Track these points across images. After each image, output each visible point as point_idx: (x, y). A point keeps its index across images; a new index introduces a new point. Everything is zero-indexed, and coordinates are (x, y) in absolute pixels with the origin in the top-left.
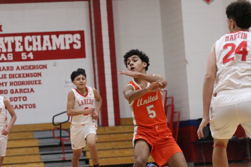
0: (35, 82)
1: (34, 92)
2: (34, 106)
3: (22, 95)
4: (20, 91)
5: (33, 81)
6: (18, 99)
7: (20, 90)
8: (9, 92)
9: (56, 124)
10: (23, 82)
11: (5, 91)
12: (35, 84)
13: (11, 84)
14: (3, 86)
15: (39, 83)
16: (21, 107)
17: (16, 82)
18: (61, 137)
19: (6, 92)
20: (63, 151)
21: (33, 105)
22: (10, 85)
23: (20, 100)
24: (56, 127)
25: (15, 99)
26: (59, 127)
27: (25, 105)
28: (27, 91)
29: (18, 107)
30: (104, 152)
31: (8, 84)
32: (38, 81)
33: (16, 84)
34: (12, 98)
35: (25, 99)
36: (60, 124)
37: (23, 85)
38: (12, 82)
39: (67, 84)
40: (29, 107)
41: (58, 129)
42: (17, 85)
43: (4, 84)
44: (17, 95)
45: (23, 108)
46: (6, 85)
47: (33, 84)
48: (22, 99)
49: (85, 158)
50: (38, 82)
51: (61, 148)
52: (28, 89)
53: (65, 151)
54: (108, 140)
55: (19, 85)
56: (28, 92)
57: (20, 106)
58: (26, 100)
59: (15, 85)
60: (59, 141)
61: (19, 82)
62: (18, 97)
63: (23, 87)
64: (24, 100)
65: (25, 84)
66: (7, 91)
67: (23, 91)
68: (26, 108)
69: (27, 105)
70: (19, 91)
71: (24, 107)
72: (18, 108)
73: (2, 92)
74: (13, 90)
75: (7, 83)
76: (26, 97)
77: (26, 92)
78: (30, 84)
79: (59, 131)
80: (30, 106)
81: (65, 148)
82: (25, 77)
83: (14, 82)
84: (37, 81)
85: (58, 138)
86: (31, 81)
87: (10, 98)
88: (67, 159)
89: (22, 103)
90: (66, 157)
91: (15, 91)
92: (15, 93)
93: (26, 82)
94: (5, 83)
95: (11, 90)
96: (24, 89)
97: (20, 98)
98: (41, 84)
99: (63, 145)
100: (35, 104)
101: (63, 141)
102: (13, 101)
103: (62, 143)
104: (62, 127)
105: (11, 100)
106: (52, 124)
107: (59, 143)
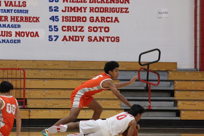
0: (121, 10)
1: (118, 22)
2: (117, 39)
3: (104, 24)
4: (102, 20)
5: (119, 8)
6: (99, 30)
7: (102, 18)
8: (88, 19)
9: (142, 64)
10: (107, 9)
11: (83, 17)
12: (121, 12)
13: (92, 10)
14: (81, 12)
15: (126, 12)
16: (102, 39)
17: (98, 8)
18: (148, 80)
19: (84, 19)
20: (150, 98)
21: (117, 37)
22: (90, 12)
23: (101, 31)
24: (142, 67)
25: (95, 29)
26: (146, 67)
27: (106, 37)
28: (110, 20)
29: (98, 39)
30: (200, 103)
31: (88, 10)
32: (125, 8)
33: (97, 10)
34: (91, 27)
35: (107, 29)
36: (148, 64)
37: (105, 12)
38: (93, 8)
39: (160, 15)
40: (112, 41)
41: (145, 70)
42: (98, 12)
43: (83, 10)
44: (98, 24)
45: (103, 40)
46: (85, 12)
47: (118, 12)
48: (103, 30)
49: (175, 108)
50: (124, 10)
51: (147, 94)
52: (112, 18)
53: (152, 98)
55: (101, 12)
56: (112, 22)
57: (100, 37)
58: (108, 31)
59: (96, 12)
60: (145, 85)
61: (101, 8)
62: (99, 27)
63: (105, 15)
64: (105, 31)
65: (108, 12)
66: (86, 18)
67: (105, 20)
68: (108, 41)
69: (110, 37)
70: (100, 19)
71: (106, 39)
72: (97, 41)
73: (80, 20)
74: (93, 17)
75: (86, 8)
76: (108, 28)
77: (109, 22)
78: (114, 12)
79: (146, 73)
80: (113, 39)
81: (152, 94)
82: (109, 3)
83: (96, 8)
84: (123, 8)
85: (144, 81)
86: (116, 8)
87: (89, 28)
88: (153, 108)
89: (103, 34)
90: (151, 106)
91: (95, 19)
92: (96, 21)
93: (110, 8)
94: (84, 8)
95: (90, 18)
96: (107, 18)
97: (101, 28)
98: (128, 12)
99: (150, 91)
100: (119, 38)
101: (150, 86)
102: (93, 31)
103: (149, 88)
104: (150, 68)
105: (90, 30)
106: (138, 63)
107: (145, 87)
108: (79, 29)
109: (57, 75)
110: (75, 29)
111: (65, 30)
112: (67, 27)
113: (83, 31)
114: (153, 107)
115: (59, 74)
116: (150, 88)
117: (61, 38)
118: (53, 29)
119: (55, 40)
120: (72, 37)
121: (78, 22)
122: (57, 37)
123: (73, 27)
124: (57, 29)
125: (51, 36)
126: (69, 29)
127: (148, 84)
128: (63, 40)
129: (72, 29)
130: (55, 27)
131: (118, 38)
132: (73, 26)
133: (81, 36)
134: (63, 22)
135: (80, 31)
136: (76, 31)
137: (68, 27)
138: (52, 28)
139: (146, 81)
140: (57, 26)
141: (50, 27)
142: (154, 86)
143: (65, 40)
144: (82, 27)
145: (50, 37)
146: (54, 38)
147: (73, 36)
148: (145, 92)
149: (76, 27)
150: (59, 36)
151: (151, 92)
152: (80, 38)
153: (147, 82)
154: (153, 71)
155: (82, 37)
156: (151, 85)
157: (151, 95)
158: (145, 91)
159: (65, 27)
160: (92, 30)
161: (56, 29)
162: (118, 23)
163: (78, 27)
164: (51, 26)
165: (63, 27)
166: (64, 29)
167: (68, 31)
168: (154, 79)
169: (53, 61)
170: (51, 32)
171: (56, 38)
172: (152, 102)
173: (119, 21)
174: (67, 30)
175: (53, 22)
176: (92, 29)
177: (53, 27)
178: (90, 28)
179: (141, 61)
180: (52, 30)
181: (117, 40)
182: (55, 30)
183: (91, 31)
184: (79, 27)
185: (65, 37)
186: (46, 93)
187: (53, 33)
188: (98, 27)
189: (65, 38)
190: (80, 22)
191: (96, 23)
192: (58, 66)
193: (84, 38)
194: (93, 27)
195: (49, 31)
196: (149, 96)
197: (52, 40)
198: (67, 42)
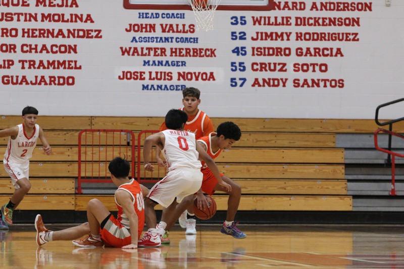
0: (347, 37)
3: (319, 60)
4: (315, 52)
5: (343, 34)
6: (311, 68)
7: (315, 49)
8: (293, 52)
9: (381, 122)
10: (323, 35)
11: (285, 49)
12: (347, 40)
13: (299, 37)
14: (282, 39)
15: (354, 40)
16: (315, 83)
17: (309, 34)
18: (390, 148)
19: (287, 52)
20: (393, 177)
21: (339, 81)
22: (297, 39)
23: (314, 71)
24: (381, 127)
25: (305, 68)
26: (387, 128)
27: (322, 80)
28: (329, 52)
29: (310, 83)
31: (293, 37)
32: (353, 34)
33: (307, 37)
34: (299, 64)
35: (324, 68)
36: (391, 123)
37: (321, 40)
38: (301, 34)
40: (331, 86)
41: (385, 132)
42: (309, 39)
43: (285, 37)
44: (309, 60)
45: (318, 85)
46: (288, 39)
47: (342, 40)
48: (317, 68)
50: (351, 37)
51: (389, 171)
52: (332, 49)
53: (397, 178)
55: (314, 40)
56: (332, 55)
57: (313, 80)
58: (326, 70)
59: (306, 40)
60: (386, 156)
61: (314, 34)
62: (311, 64)
63: (321, 45)
64: (321, 70)
65: (325, 40)
66: (289, 50)
67: (321, 53)
68: (325, 86)
69: (328, 80)
70: (312, 51)
71: (322, 84)
73: (280, 52)
74: (301, 49)
75: (290, 34)
76: (326, 66)
77: (327, 56)
78: (335, 40)
79: (387, 137)
80: (333, 83)
81: (397, 171)
82: (326, 25)
84: (349, 34)
85: (384, 150)
86: (339, 34)
87: (295, 65)
89: (318, 75)
90: (396, 189)
91: (304, 51)
92: (306, 55)
93: (329, 34)
94: (286, 33)
95: (297, 50)
96: (324, 49)
97: (314, 65)
98: (358, 40)
99: (393, 166)
100: (343, 80)
101: (393, 158)
102: (301, 71)
103: (392, 162)
104: (393, 130)
105: (297, 69)
106: (374, 121)
107: (385, 160)
108: (278, 67)
109: (244, 140)
110: (272, 67)
111: (257, 70)
112: (259, 65)
113: (286, 71)
114: (399, 191)
115: (248, 140)
116: (394, 161)
117: (250, 81)
118: (238, 68)
119: (241, 85)
120: (268, 81)
121: (277, 57)
122: (244, 80)
123: (270, 64)
124: (244, 67)
125: (235, 79)
126: (263, 67)
127: (391, 156)
128: (253, 85)
129: (267, 68)
130: (241, 64)
131: (341, 82)
132: (269, 62)
133: (282, 79)
134: (253, 57)
135: (281, 70)
136: (274, 70)
137: (261, 64)
138: (236, 67)
139: (387, 151)
140: (243, 63)
141: (233, 64)
142: (400, 158)
143: (257, 86)
144: (284, 65)
145: (233, 80)
146: (239, 83)
147: (269, 79)
148: (386, 167)
149: (275, 64)
150: (247, 79)
151: (395, 167)
152: (281, 82)
153: (389, 152)
154: (399, 134)
155: (284, 80)
156: (396, 157)
157: (396, 173)
158: (385, 166)
159: (257, 64)
160: (301, 69)
161: (242, 68)
162: (342, 57)
163: (277, 65)
164: (235, 63)
165: (253, 64)
166: (255, 67)
167: (261, 70)
168: (400, 147)
169: (238, 119)
170: (234, 72)
171: (242, 81)
172: (396, 184)
173: (343, 54)
174: (259, 69)
175: (238, 57)
176: (300, 67)
177: (237, 65)
178: (297, 66)
179: (379, 118)
180: (236, 70)
181: (341, 85)
182: (240, 70)
183: (298, 71)
184: (279, 64)
185: (256, 80)
186: (227, 170)
187: (238, 75)
188: (309, 64)
189: (256, 83)
190: (280, 56)
191: (306, 57)
192: (245, 127)
193: (288, 81)
194: (301, 64)
195: (231, 71)
196: (392, 175)
197: (236, 85)
198: (259, 88)
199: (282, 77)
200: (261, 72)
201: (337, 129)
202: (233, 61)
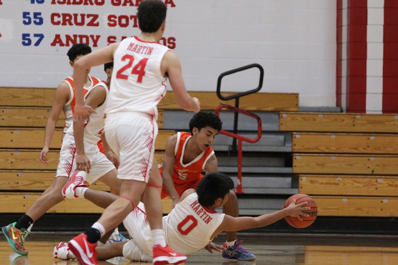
1: (173, 5)
2: (170, 43)
6: (131, 22)
9: (225, 96)
18: (236, 131)
20: (240, 169)
21: (170, 39)
23: (135, 25)
24: (224, 102)
25: (124, 21)
26: (232, 103)
30: (348, 181)
34: (115, 17)
36: (237, 97)
41: (230, 109)
44: (129, 10)
51: (234, 161)
53: (244, 170)
54: (361, 150)
60: (230, 141)
79: (232, 116)
81: (245, 161)
85: (228, 132)
87: (110, 17)
88: (246, 191)
90: (243, 186)
92: (125, 4)
99: (240, 154)
100: (174, 39)
101: (240, 143)
102: (118, 26)
103: (238, 149)
104: (240, 106)
105: (112, 23)
106: (216, 94)
107: (230, 146)
108: (87, 20)
109: (40, 118)
110: (79, 20)
111: (58, 23)
112: (61, 16)
113: (97, 25)
114: (247, 188)
115: (45, 118)
116: (241, 148)
117: (49, 39)
118: (33, 20)
119: (37, 44)
120: (73, 38)
121: (86, 6)
122: (41, 37)
123: (76, 15)
124: (41, 19)
125: (28, 35)
126: (67, 19)
127: (237, 141)
128: (53, 44)
129: (73, 21)
130: (36, 15)
131: (171, 41)
132: (76, 13)
133: (92, 37)
134: (53, 5)
135: (91, 24)
136: (82, 24)
137: (65, 15)
138: (30, 19)
139: (232, 134)
140: (40, 14)
141: (25, 15)
142: (249, 144)
143: (58, 45)
144: (96, 17)
145: (25, 36)
146: (34, 40)
147: (75, 36)
148: (230, 156)
149: (83, 16)
150: (44, 35)
151: (243, 156)
152: (90, 39)
153: (235, 135)
154: (247, 111)
155: (95, 38)
156: (244, 143)
157: (243, 163)
158: (229, 154)
159: (58, 15)
160: (117, 23)
161: (38, 21)
162: (173, 8)
163: (86, 17)
164: (28, 13)
165: (53, 15)
166: (56, 19)
167: (64, 24)
168: (249, 129)
169: (32, 90)
170: (27, 26)
171: (38, 38)
172: (244, 179)
173: (175, 3)
174: (62, 22)
175: (33, 4)
176: (117, 20)
177: (31, 16)
178: (112, 19)
179: (222, 90)
180: (29, 23)
181: (171, 45)
182: (35, 22)
183: (114, 25)
184: (89, 16)
185: (58, 36)
186: (16, 159)
187: (32, 29)
188: (129, 16)
189: (57, 40)
190: (89, 5)
191: (124, 7)
192: (42, 100)
193: (100, 39)
194: (118, 16)
195: (23, 25)
196: (238, 166)
197: (29, 43)
198: (62, 47)
199: (92, 34)
200: (64, 26)
201: (166, 105)
202: (26, 11)
